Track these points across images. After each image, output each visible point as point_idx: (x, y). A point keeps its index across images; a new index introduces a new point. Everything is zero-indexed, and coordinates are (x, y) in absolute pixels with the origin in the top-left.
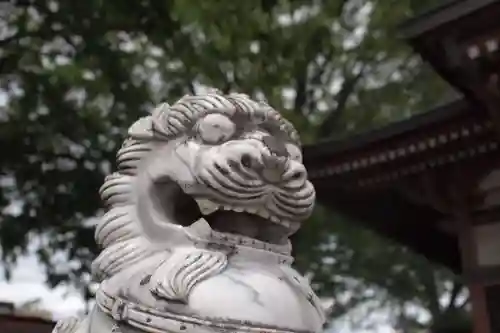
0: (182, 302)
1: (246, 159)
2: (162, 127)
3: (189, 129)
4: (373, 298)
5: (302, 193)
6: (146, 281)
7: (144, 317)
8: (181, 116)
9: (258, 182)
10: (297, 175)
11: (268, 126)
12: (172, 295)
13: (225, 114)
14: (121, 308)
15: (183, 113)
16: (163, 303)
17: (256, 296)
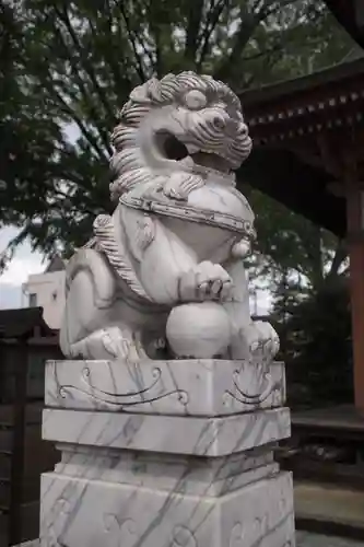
0: (184, 200)
1: (217, 121)
2: (157, 96)
3: (179, 99)
4: (255, 265)
5: (245, 143)
6: (160, 190)
7: (164, 208)
8: (172, 90)
9: (221, 135)
10: (244, 132)
11: (226, 99)
12: (178, 196)
13: (200, 90)
14: (149, 204)
15: (173, 88)
16: (174, 201)
17: (222, 200)
